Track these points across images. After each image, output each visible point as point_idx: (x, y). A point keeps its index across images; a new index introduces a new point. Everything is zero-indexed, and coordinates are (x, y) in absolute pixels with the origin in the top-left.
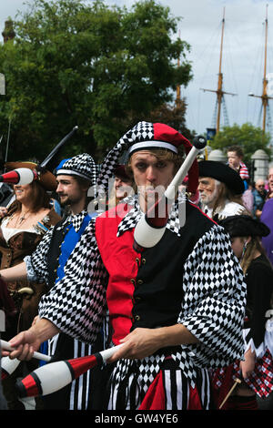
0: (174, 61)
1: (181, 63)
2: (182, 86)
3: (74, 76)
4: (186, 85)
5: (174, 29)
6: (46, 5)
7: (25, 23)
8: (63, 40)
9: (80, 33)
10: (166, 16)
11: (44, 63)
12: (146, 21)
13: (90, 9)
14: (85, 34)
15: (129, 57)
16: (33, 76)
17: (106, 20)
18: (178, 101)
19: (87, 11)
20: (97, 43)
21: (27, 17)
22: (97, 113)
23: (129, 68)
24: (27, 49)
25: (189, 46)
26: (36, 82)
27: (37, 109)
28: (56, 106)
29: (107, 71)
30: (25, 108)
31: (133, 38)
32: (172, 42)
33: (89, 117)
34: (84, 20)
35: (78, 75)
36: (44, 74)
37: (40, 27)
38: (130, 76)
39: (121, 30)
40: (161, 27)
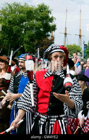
0: (50, 24)
1: (53, 24)
2: (53, 32)
3: (18, 28)
4: (54, 31)
5: (50, 13)
6: (9, 5)
7: (2, 10)
8: (14, 16)
9: (20, 14)
10: (48, 9)
11: (8, 24)
12: (42, 10)
13: (23, 6)
14: (21, 14)
15: (36, 22)
16: (5, 28)
17: (29, 10)
18: (52, 36)
19: (22, 7)
20: (25, 17)
21: (3, 9)
22: (25, 40)
23: (36, 26)
24: (3, 19)
25: (55, 19)
26: (6, 30)
27: (6, 39)
28: (12, 38)
29: (29, 26)
30: (2, 38)
31: (37, 16)
32: (50, 17)
33: (23, 41)
34: (21, 10)
35: (19, 28)
36: (8, 27)
37: (7, 12)
38: (36, 28)
39: (33, 13)
40: (46, 12)
